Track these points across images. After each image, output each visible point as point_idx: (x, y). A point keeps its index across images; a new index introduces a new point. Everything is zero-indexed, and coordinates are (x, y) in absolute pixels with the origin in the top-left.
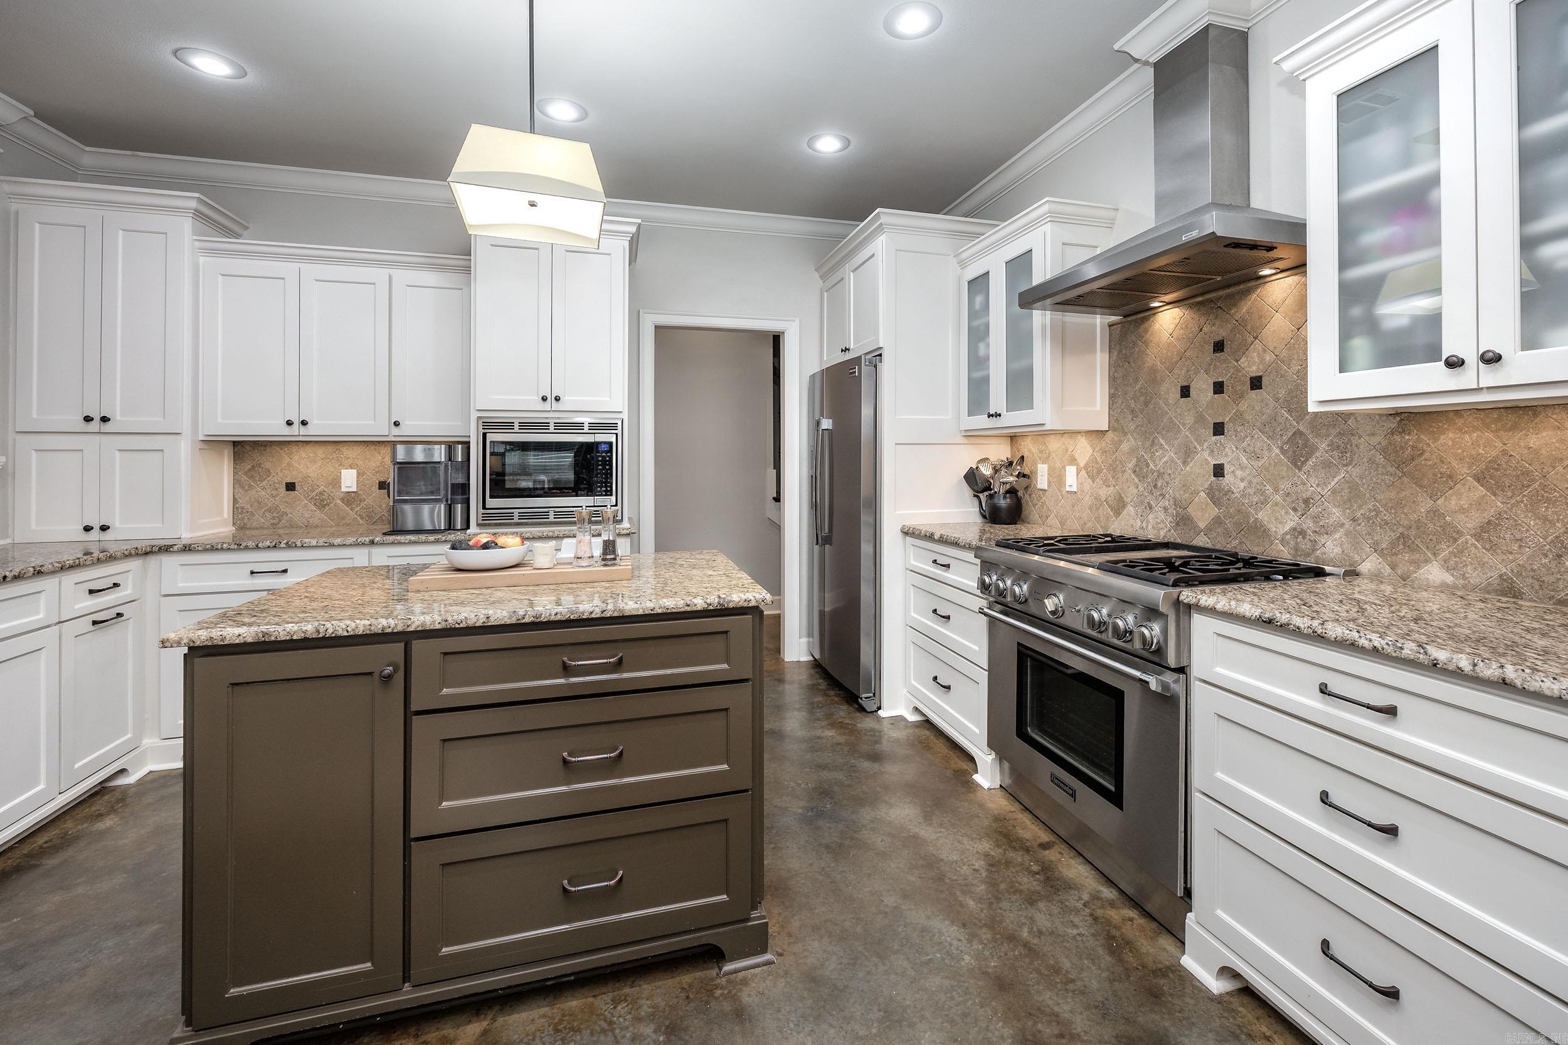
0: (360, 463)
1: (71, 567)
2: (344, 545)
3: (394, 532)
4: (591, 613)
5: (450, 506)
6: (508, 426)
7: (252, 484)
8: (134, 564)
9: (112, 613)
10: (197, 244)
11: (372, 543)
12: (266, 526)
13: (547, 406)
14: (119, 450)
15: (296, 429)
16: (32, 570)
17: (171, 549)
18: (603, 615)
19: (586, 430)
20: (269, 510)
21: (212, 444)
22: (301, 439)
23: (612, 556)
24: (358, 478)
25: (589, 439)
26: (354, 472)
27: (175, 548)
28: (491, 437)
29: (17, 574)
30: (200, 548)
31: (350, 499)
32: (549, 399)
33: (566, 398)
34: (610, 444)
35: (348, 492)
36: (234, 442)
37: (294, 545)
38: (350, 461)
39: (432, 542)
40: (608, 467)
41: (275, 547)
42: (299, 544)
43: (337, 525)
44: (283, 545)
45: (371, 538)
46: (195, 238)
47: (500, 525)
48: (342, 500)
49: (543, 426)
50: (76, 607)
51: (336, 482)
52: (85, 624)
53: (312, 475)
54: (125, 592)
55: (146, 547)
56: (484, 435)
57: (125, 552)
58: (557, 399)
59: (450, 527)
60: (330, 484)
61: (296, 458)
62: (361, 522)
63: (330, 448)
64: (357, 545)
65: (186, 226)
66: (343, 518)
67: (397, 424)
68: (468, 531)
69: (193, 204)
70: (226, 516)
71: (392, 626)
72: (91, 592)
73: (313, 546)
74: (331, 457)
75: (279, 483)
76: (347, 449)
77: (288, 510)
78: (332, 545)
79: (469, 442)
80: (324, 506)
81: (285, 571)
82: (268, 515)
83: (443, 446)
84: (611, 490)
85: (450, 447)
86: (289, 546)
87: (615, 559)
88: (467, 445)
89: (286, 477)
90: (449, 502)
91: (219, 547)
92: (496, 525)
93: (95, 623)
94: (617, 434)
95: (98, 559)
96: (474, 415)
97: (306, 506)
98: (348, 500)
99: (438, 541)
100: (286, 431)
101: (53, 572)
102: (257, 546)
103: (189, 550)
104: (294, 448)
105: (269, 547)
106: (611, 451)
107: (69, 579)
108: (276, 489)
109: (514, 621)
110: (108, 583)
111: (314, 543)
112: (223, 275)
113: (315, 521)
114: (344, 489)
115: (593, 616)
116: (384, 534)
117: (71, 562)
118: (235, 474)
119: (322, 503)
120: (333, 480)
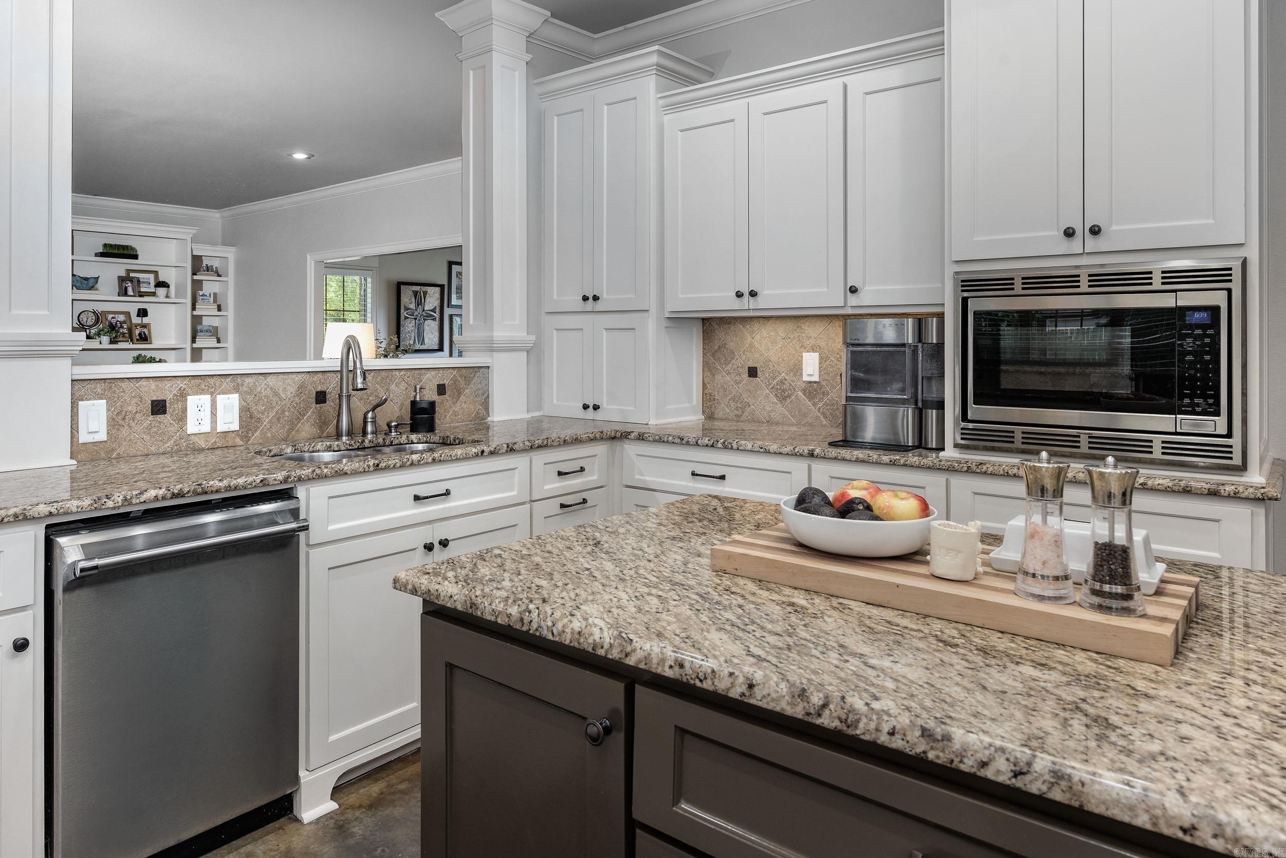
0: (823, 344)
1: (540, 447)
2: (780, 453)
3: (846, 443)
4: (984, 765)
5: (921, 411)
6: (1002, 284)
7: (719, 367)
8: (600, 449)
9: (577, 498)
10: (661, 102)
11: (811, 455)
12: (730, 418)
13: (1076, 246)
14: (606, 329)
15: (747, 303)
16: (505, 446)
17: (629, 437)
18: (1018, 783)
19: (1157, 284)
20: (733, 399)
21: (678, 321)
22: (751, 314)
23: (1119, 589)
24: (820, 363)
25: (1167, 301)
26: (816, 356)
27: (632, 435)
28: (974, 306)
29: (493, 450)
30: (651, 439)
31: (812, 390)
32: (1079, 232)
33: (1114, 228)
34: (1214, 311)
35: (810, 382)
36: (703, 319)
37: (730, 446)
38: (812, 341)
39: (887, 464)
40: (1207, 357)
41: (712, 446)
42: (735, 446)
43: (798, 424)
44: (720, 445)
45: (810, 448)
46: (659, 96)
47: (993, 449)
48: (804, 391)
49: (1068, 282)
50: (546, 487)
51: (797, 369)
52: (553, 506)
53: (772, 359)
54: (590, 478)
55: (611, 431)
56: (965, 301)
57: (590, 435)
58: (1095, 231)
59: (921, 444)
60: (791, 370)
61: (758, 337)
62: (824, 422)
63: (790, 325)
64: (794, 455)
65: (650, 85)
66: (805, 415)
67: (853, 290)
68: (942, 454)
69: (654, 59)
70: (695, 403)
71: (606, 646)
72: (560, 474)
73: (748, 451)
74: (792, 337)
75: (742, 367)
76: (808, 326)
77: (750, 400)
78: (767, 452)
79: (943, 314)
80: (785, 398)
81: (722, 477)
82: (732, 404)
83: (910, 320)
84: (1217, 403)
85: (920, 320)
86: (727, 447)
87: (1128, 597)
88: (941, 316)
89: (749, 360)
90: (920, 405)
91: (665, 439)
92: (986, 449)
93: (563, 506)
94: (1229, 291)
95: (565, 441)
96: (950, 271)
97: (767, 396)
98: (810, 393)
99: (894, 464)
100: (736, 304)
101: (524, 450)
102: (697, 442)
103: (643, 439)
104: (756, 325)
105: (707, 445)
106: (1216, 323)
107: (540, 458)
108: (740, 375)
109: (797, 711)
110: (575, 466)
111: (749, 447)
112: (682, 131)
113: (776, 416)
114: (806, 378)
115: (989, 773)
116: (831, 444)
117: (540, 442)
118: (704, 354)
119: (783, 395)
120: (795, 365)
